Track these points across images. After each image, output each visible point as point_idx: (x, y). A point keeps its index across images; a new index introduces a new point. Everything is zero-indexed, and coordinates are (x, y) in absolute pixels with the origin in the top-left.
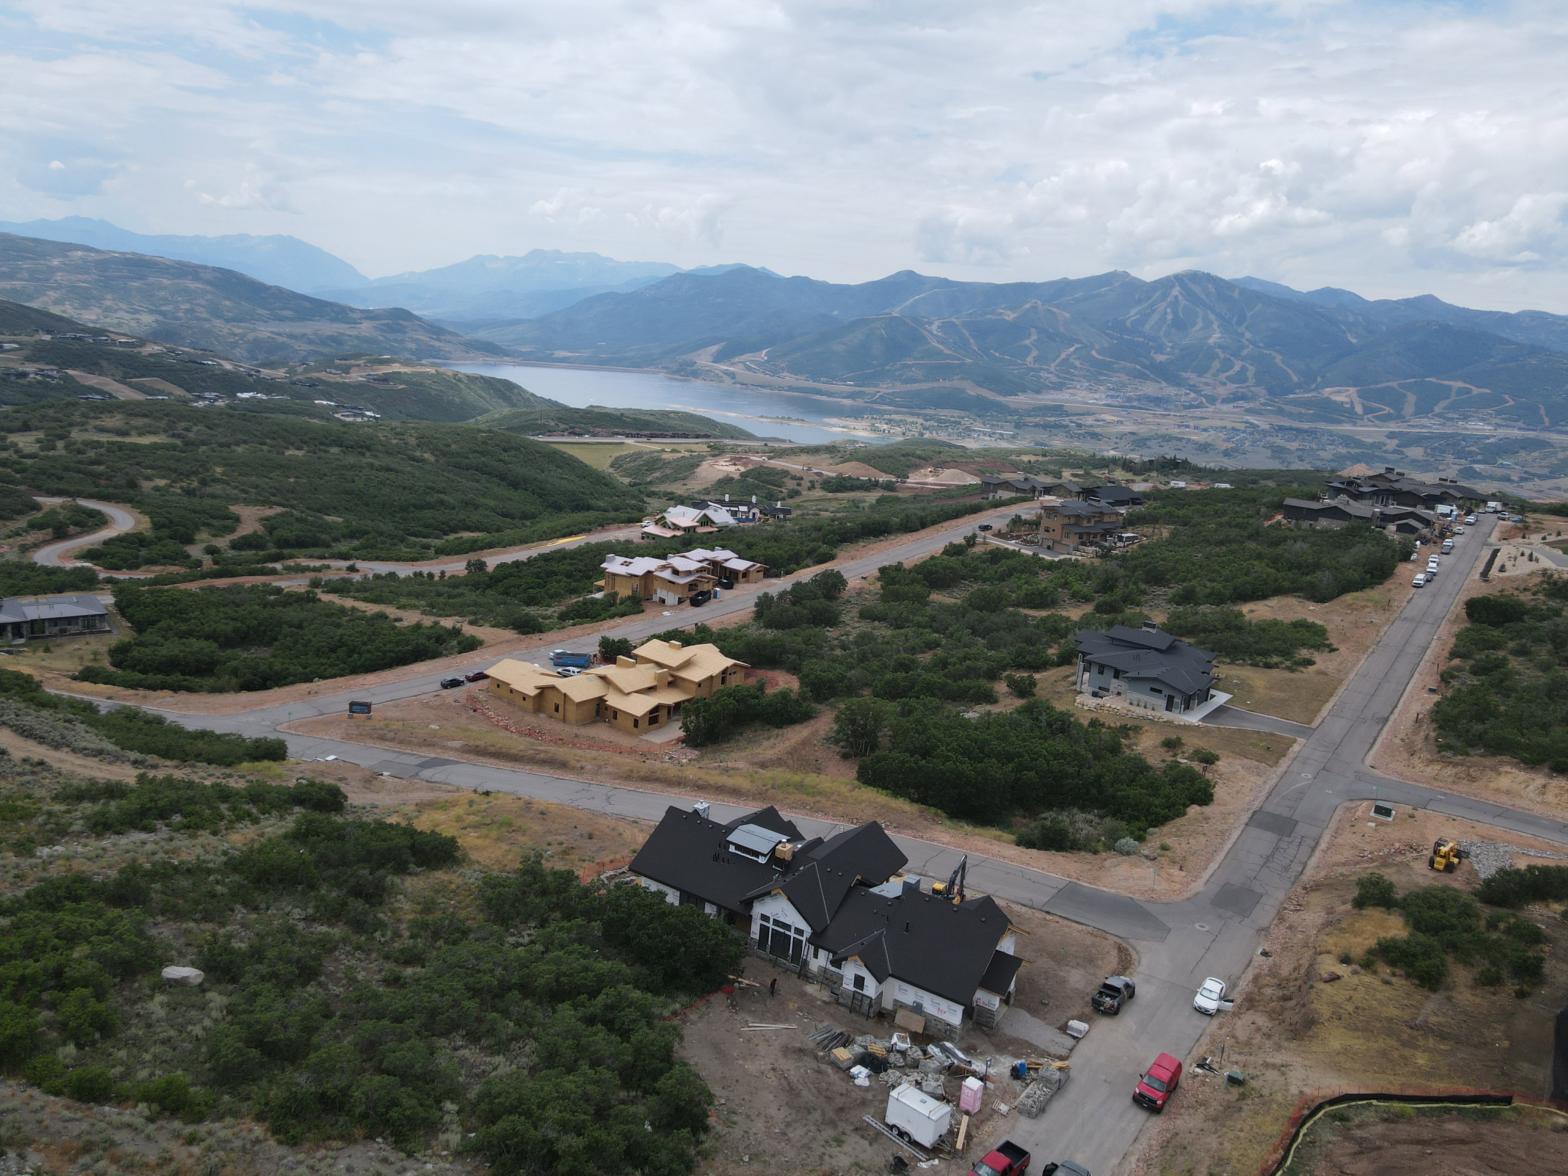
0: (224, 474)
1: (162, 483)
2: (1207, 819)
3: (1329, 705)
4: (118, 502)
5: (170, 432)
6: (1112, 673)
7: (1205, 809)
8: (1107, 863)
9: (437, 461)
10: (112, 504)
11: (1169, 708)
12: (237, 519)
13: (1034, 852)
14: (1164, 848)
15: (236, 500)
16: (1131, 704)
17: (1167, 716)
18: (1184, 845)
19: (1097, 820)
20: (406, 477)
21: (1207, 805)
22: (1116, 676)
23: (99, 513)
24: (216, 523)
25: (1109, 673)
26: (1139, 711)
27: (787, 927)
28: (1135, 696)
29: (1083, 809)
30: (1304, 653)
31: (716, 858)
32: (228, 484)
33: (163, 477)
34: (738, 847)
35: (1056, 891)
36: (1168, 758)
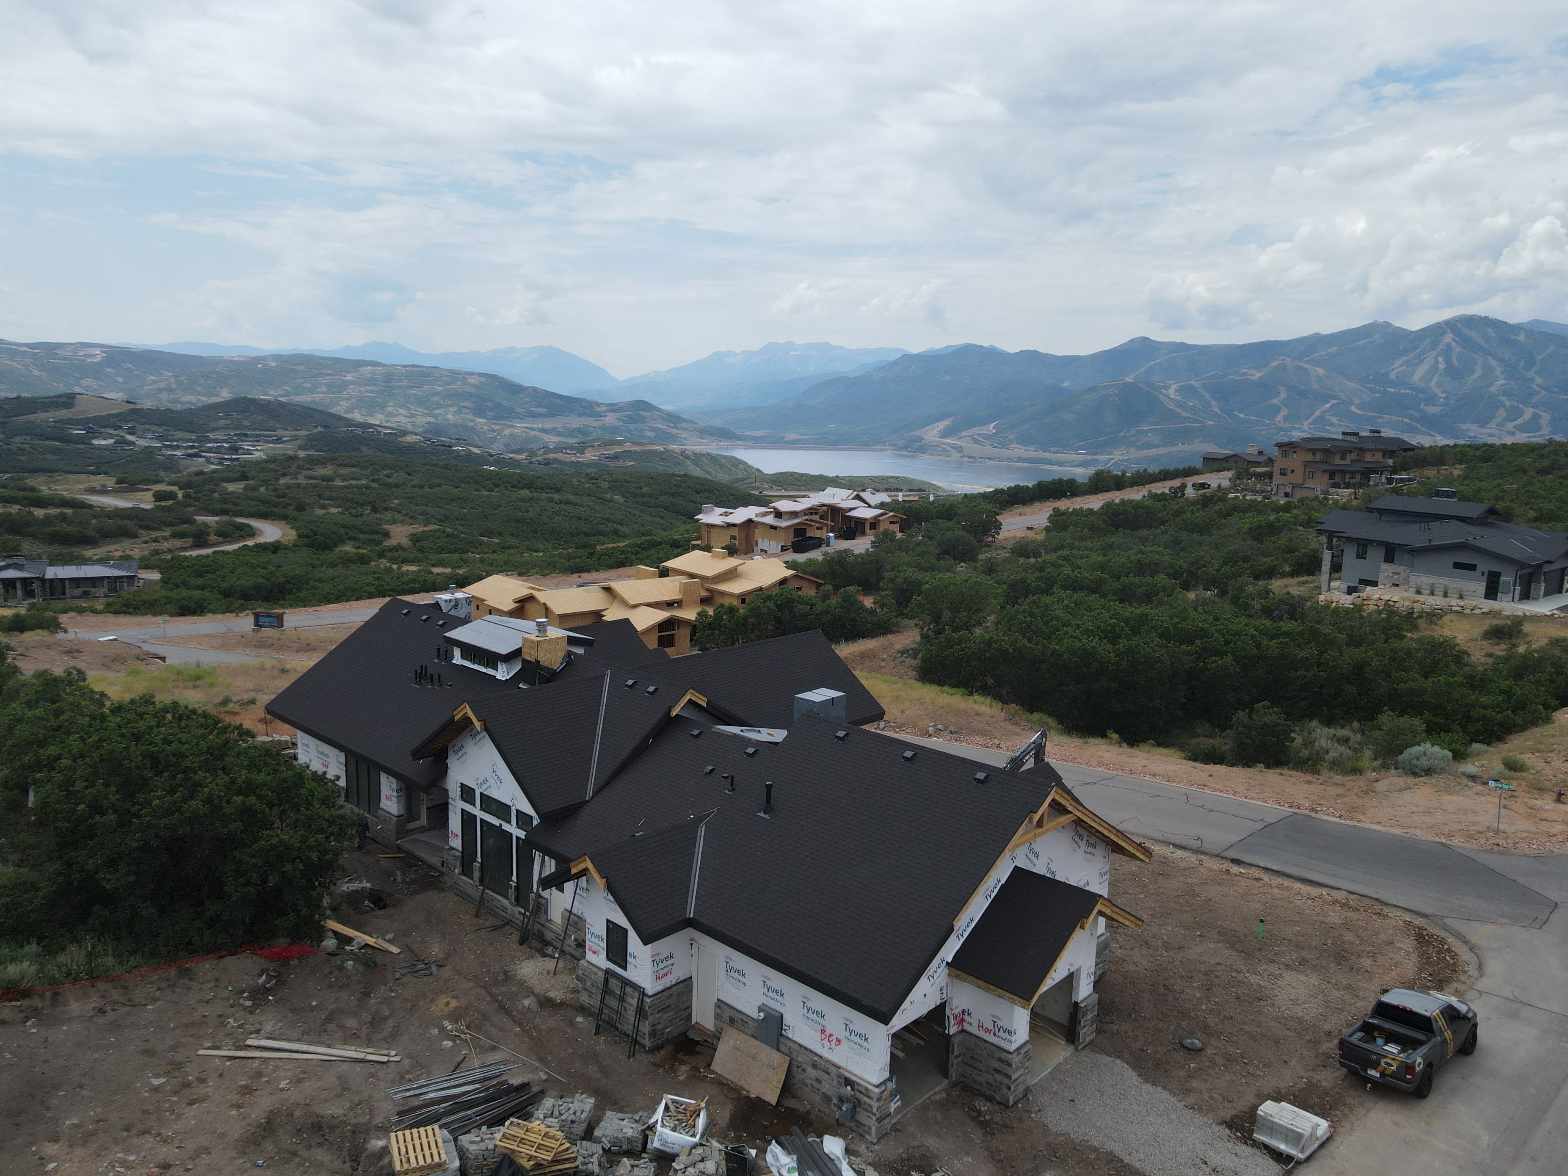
0: (400, 505)
1: (334, 510)
4: (274, 520)
5: (371, 478)
6: (1381, 553)
8: (1381, 786)
9: (626, 502)
10: (269, 521)
11: (1491, 593)
12: (387, 535)
14: (1513, 766)
15: (394, 522)
16: (1418, 592)
19: (1358, 736)
20: (584, 509)
22: (1389, 559)
23: (249, 526)
24: (362, 536)
25: (1375, 554)
26: (1436, 601)
27: (501, 809)
28: (1425, 580)
31: (422, 675)
32: (399, 512)
33: (339, 507)
34: (470, 651)
35: (1260, 826)
36: (1500, 650)
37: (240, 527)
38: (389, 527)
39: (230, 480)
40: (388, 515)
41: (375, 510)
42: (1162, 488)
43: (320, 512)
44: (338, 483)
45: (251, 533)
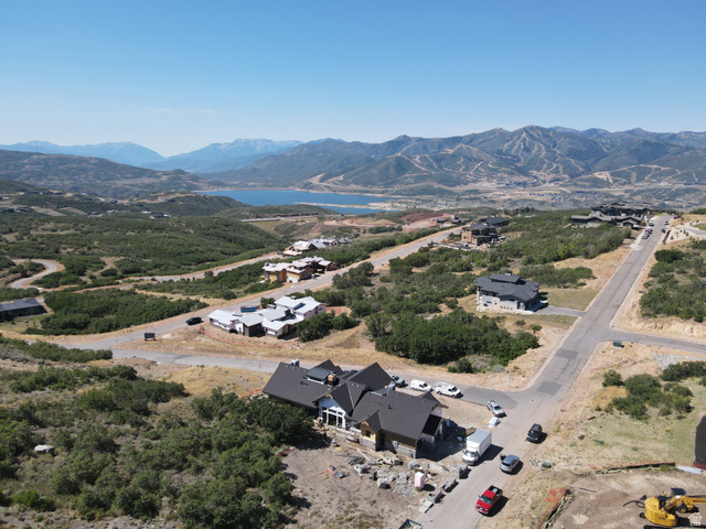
0: (98, 244)
3: (592, 302)
5: (75, 228)
8: (489, 377)
9: (195, 233)
10: (47, 260)
11: (518, 307)
12: (104, 264)
13: (456, 374)
14: (516, 368)
15: (103, 255)
16: (501, 307)
17: (517, 311)
18: (525, 366)
21: (536, 348)
23: (41, 264)
24: (95, 265)
26: (504, 311)
28: (503, 304)
29: (479, 355)
30: (582, 281)
31: (302, 383)
32: (100, 249)
33: (71, 248)
34: (312, 378)
35: (465, 390)
37: (36, 265)
38: (103, 259)
45: (43, 267)
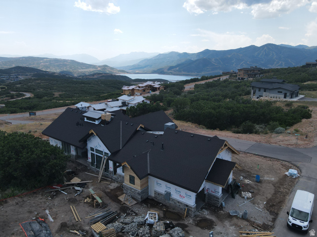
0: (56, 88)
1: (41, 90)
2: (311, 122)
5: (49, 83)
6: (263, 90)
7: (309, 120)
8: (272, 136)
9: (104, 86)
10: (27, 93)
11: (285, 97)
13: (240, 135)
14: (297, 131)
16: (271, 98)
17: (285, 100)
18: (304, 130)
19: (264, 127)
20: (96, 88)
21: (309, 118)
22: (265, 91)
24: (48, 95)
25: (262, 90)
26: (274, 99)
27: (101, 152)
28: (272, 95)
29: (258, 124)
31: (78, 124)
34: (88, 118)
35: (251, 145)
36: (289, 108)
37: (21, 94)
38: (55, 93)
39: (17, 84)
40: (53, 91)
41: (51, 90)
42: (216, 79)
43: (39, 90)
44: (42, 84)
45: (24, 95)
